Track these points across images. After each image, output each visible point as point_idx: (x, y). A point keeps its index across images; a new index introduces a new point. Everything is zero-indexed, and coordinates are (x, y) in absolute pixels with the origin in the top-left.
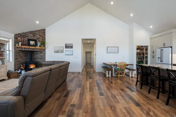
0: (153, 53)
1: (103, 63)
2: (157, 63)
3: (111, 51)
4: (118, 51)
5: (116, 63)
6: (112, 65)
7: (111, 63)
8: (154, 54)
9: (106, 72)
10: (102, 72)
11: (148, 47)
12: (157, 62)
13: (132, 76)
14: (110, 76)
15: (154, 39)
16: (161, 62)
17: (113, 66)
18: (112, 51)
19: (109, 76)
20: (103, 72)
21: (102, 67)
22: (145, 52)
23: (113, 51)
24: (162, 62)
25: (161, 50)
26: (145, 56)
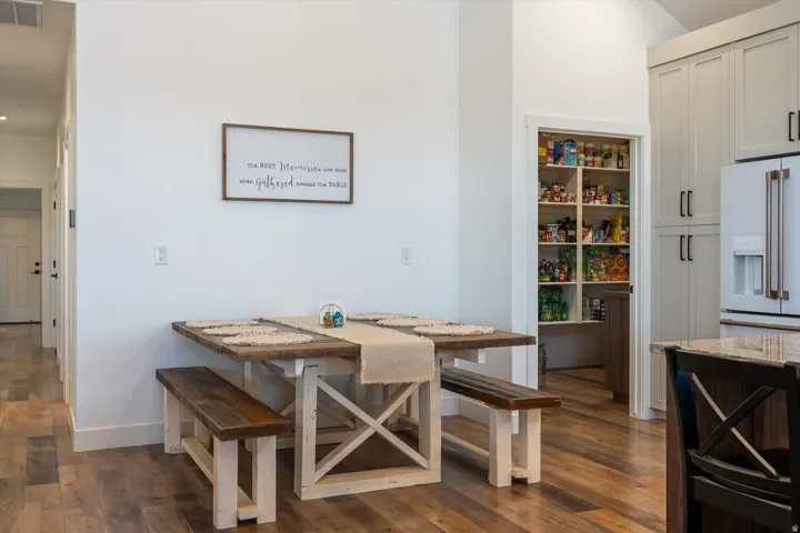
0: (686, 210)
1: (176, 327)
2: (724, 306)
3: (268, 182)
4: (345, 178)
5: (333, 321)
6: (289, 356)
7: (282, 327)
8: (687, 220)
9: (211, 450)
10: (155, 451)
11: (634, 147)
12: (730, 299)
13: (520, 474)
14: (265, 508)
15: (689, 68)
16: (774, 295)
17: (299, 365)
18: (284, 177)
19: (245, 514)
20: (173, 444)
21: (160, 375)
22: (579, 203)
23: (300, 176)
24: (786, 296)
25: (775, 175)
26: (579, 244)
